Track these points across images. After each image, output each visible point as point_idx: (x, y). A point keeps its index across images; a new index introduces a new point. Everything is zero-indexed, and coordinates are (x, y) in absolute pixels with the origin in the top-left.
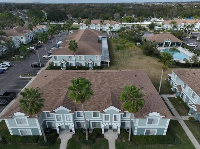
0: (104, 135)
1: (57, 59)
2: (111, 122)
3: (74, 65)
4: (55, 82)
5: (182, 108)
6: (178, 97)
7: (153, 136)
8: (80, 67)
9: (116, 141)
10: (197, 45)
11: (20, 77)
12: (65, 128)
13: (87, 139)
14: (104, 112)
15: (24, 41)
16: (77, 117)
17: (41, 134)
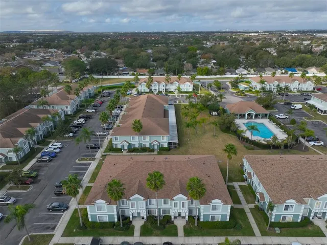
0: (173, 221)
1: (117, 140)
2: (180, 209)
3: (137, 146)
4: (127, 171)
5: (251, 197)
6: (249, 184)
7: (218, 221)
8: (143, 149)
9: (184, 227)
10: (288, 117)
11: (77, 161)
12: (136, 215)
13: (158, 225)
14: (173, 200)
15: (69, 110)
16: (149, 205)
17: (116, 220)
